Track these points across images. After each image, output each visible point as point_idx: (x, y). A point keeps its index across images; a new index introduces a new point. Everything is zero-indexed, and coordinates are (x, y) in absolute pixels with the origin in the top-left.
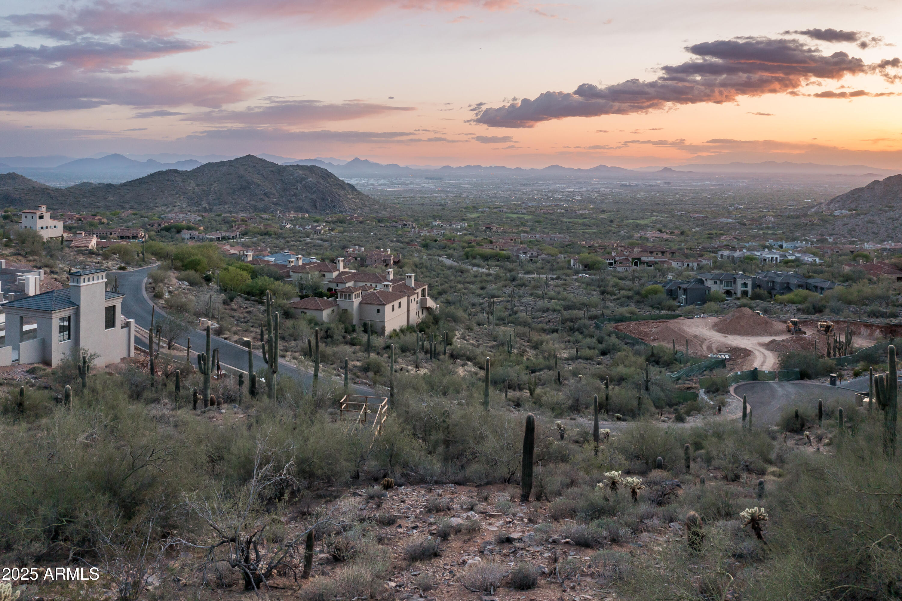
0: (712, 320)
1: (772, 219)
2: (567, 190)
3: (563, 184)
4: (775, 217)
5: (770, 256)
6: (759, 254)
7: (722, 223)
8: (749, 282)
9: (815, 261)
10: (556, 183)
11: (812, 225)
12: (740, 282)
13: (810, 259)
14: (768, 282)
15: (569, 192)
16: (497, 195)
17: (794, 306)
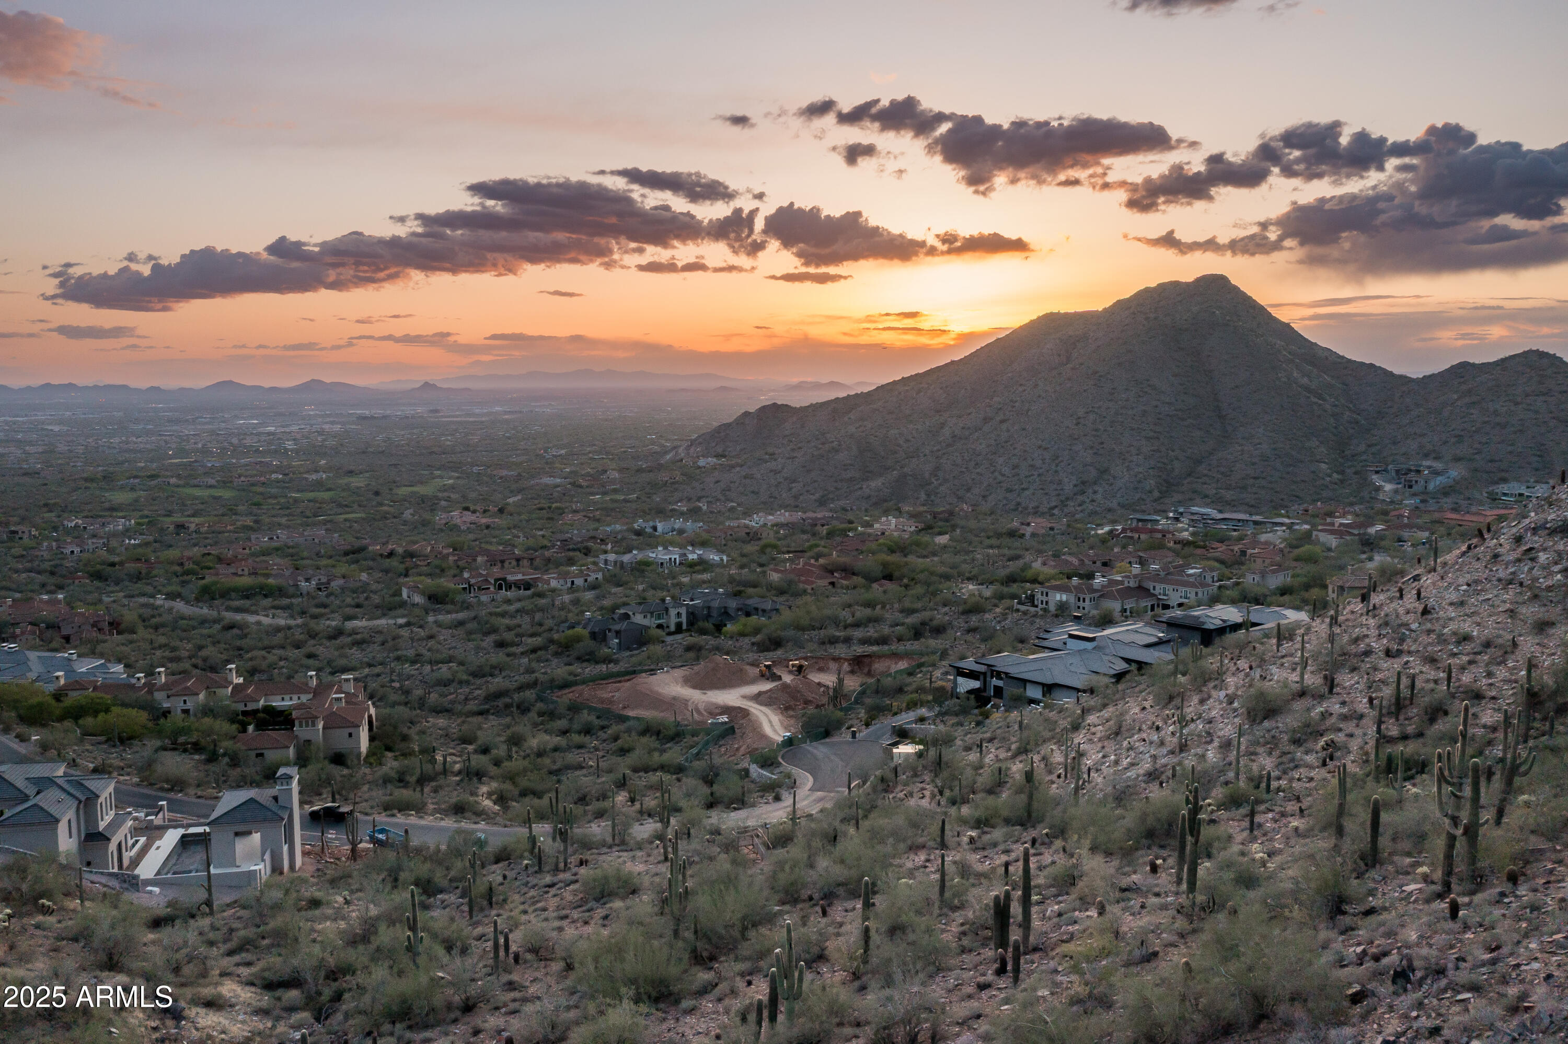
0: (679, 673)
1: (616, 475)
2: (261, 430)
3: (253, 418)
4: (621, 470)
5: (667, 557)
6: (654, 555)
7: (547, 485)
8: (683, 611)
9: (722, 560)
10: (237, 417)
11: (673, 483)
12: (673, 612)
13: (717, 558)
14: (703, 608)
15: (269, 434)
16: (131, 446)
17: (746, 641)
